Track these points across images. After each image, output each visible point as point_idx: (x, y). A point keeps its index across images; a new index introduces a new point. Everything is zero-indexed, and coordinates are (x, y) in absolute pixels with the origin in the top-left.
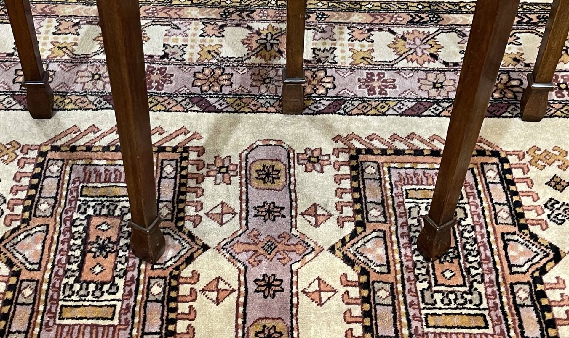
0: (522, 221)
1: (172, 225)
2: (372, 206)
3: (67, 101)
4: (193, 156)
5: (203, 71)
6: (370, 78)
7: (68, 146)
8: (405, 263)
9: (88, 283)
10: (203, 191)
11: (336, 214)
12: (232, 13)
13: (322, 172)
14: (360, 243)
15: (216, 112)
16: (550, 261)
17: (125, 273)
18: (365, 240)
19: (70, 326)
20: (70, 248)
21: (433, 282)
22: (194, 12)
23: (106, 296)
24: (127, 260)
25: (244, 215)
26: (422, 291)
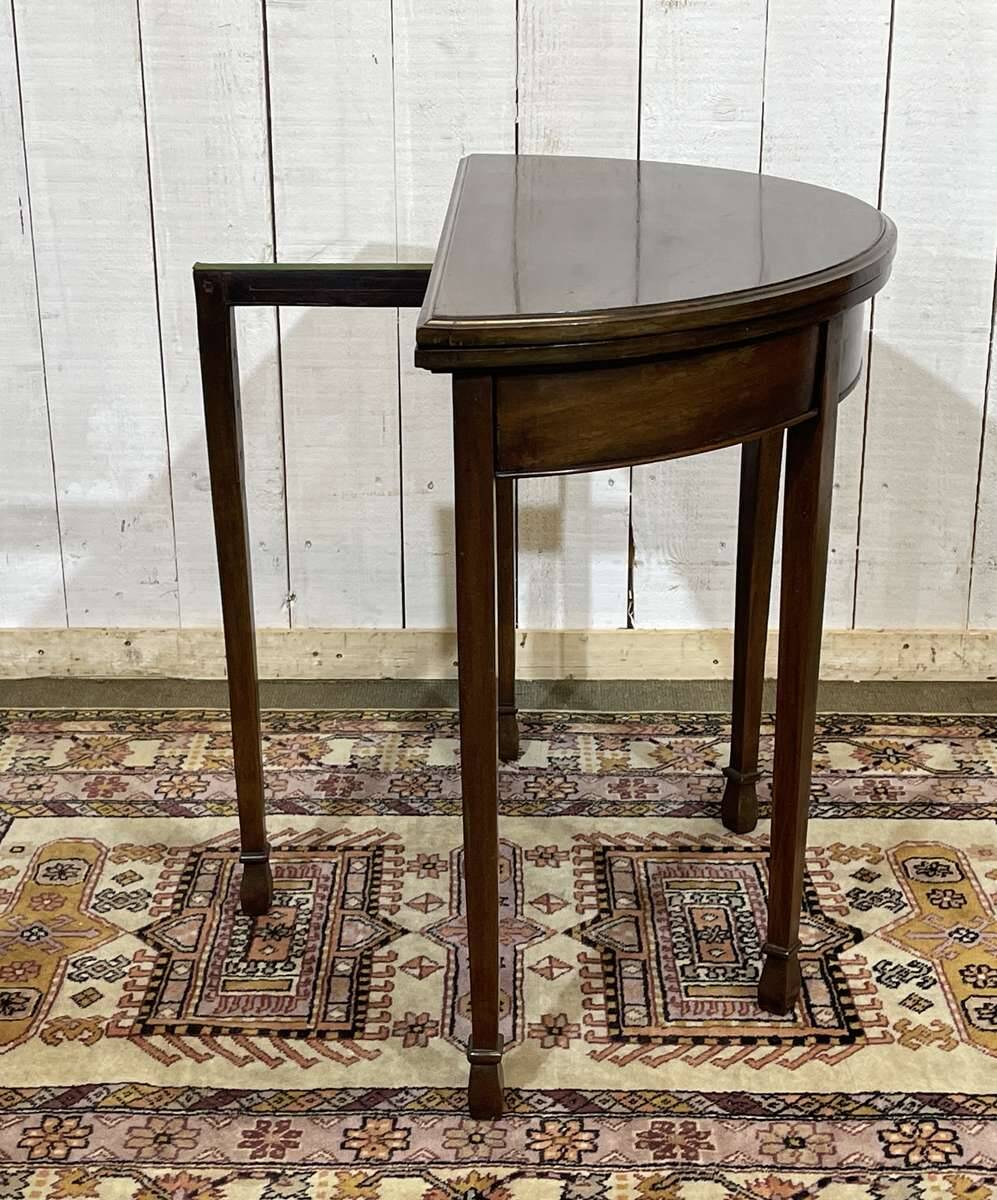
0: (815, 907)
1: (364, 913)
2: (621, 895)
3: (225, 808)
4: (389, 854)
5: (403, 778)
6: (624, 784)
7: (228, 847)
8: (662, 944)
9: (257, 962)
10: (402, 884)
11: (575, 902)
12: (443, 725)
13: (558, 866)
14: (604, 927)
15: (419, 815)
16: (850, 941)
17: (304, 953)
18: (612, 924)
19: (235, 997)
20: (233, 933)
21: (697, 959)
22: (391, 726)
23: (279, 972)
24: (305, 942)
25: (455, 904)
26: (682, 968)
